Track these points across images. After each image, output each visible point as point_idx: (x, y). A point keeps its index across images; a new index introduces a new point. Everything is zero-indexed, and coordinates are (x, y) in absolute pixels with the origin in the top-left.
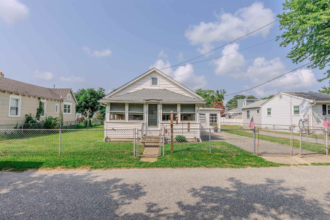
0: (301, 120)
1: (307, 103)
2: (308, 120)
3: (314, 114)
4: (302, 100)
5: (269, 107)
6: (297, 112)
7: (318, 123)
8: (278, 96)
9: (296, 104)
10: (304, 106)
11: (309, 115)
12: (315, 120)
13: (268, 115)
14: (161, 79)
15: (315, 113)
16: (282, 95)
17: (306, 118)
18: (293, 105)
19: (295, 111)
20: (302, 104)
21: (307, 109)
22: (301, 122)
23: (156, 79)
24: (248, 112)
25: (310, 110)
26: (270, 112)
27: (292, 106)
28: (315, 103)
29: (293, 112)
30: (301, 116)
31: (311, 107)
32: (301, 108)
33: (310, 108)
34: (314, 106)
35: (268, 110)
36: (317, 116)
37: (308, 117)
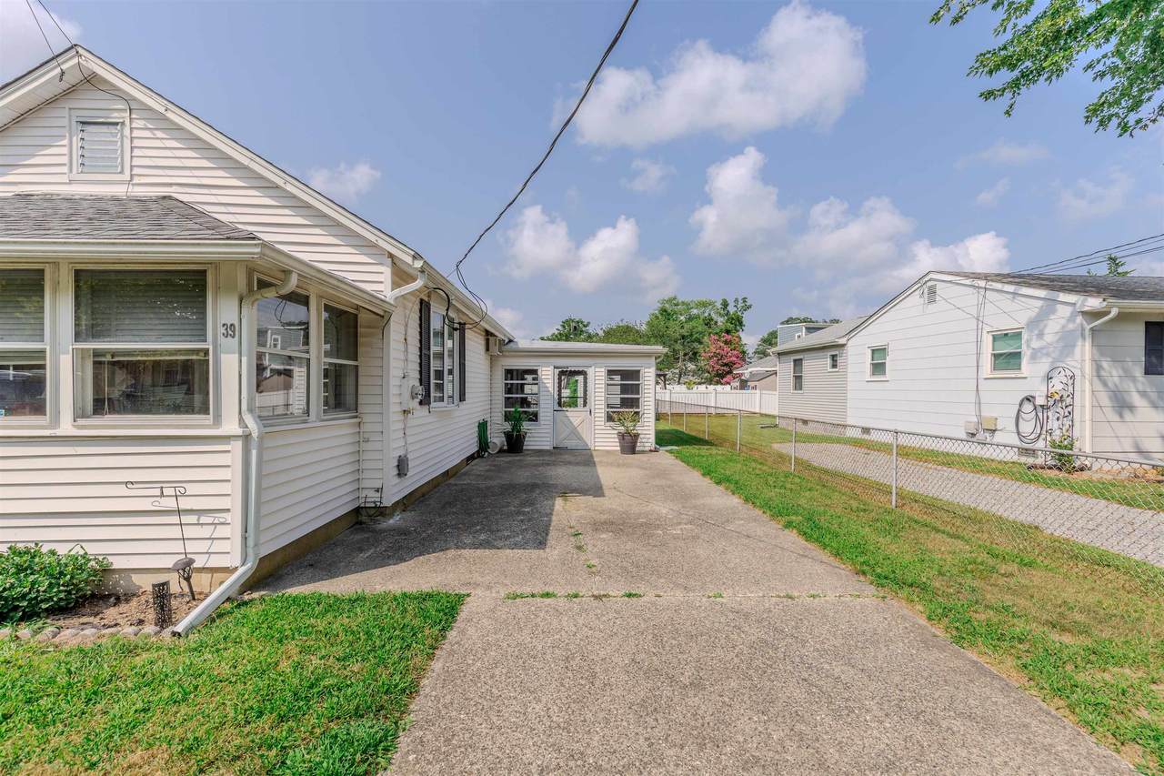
0: (1029, 399)
1: (1063, 312)
2: (1069, 401)
3: (1103, 369)
4: (1040, 303)
5: (877, 343)
6: (1007, 360)
7: (1121, 416)
8: (917, 292)
9: (1007, 325)
10: (1046, 331)
11: (1078, 373)
12: (1105, 400)
13: (873, 374)
14: (148, 134)
15: (1105, 365)
16: (939, 286)
17: (1059, 387)
18: (989, 329)
19: (996, 356)
20: (1036, 323)
21: (1067, 343)
22: (1028, 407)
23: (112, 129)
24: (798, 363)
25: (1083, 346)
26: (883, 365)
27: (985, 332)
28: (1114, 312)
29: (987, 361)
30: (1031, 379)
31: (1087, 333)
32: (1028, 341)
33: (1083, 336)
34: (1101, 329)
35: (876, 355)
36: (1116, 379)
37: (1070, 382)
